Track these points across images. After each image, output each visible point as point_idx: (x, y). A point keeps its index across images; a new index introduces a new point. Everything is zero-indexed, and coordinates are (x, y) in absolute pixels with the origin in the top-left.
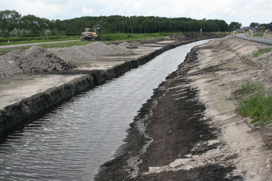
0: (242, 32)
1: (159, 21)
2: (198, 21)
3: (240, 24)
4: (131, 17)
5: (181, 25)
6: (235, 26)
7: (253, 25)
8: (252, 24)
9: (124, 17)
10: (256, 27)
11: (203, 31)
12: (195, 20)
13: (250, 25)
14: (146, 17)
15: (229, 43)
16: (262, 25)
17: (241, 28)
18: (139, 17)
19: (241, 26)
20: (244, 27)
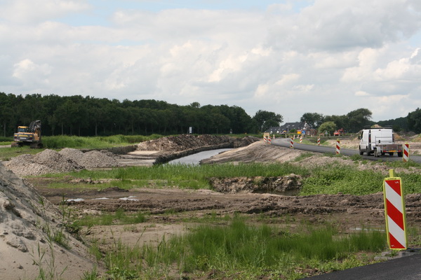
0: (283, 136)
1: (94, 108)
2: (183, 108)
3: (279, 116)
4: (28, 96)
5: (145, 116)
6: (267, 121)
7: (308, 118)
8: (305, 116)
9: (12, 96)
10: (315, 124)
11: (194, 131)
12: (175, 106)
13: (302, 120)
14: (65, 98)
15: (265, 153)
16: (329, 119)
17: (281, 124)
18: (46, 97)
19: (280, 121)
20: (287, 124)
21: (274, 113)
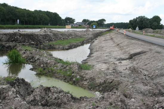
3: (74, 20)
6: (69, 21)
7: (85, 21)
8: (84, 20)
11: (21, 22)
13: (82, 22)
17: (75, 23)
19: (74, 21)
20: (77, 23)
21: (72, 18)
